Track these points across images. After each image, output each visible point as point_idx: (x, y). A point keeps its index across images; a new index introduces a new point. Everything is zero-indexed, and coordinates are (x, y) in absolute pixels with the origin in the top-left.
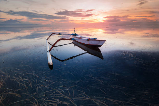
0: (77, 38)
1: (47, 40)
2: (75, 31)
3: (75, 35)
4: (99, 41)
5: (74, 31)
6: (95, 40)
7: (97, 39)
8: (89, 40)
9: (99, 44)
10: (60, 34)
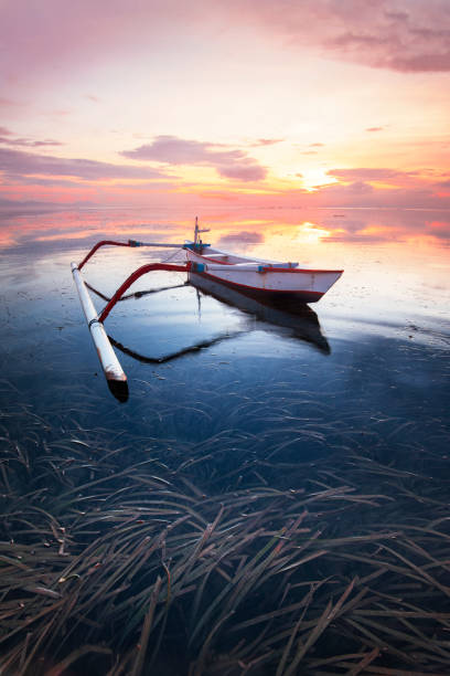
0: (213, 260)
1: (77, 272)
2: (201, 228)
3: (198, 248)
4: (313, 277)
5: (197, 230)
6: (290, 269)
7: (299, 267)
8: (266, 270)
9: (310, 290)
10: (132, 244)
